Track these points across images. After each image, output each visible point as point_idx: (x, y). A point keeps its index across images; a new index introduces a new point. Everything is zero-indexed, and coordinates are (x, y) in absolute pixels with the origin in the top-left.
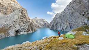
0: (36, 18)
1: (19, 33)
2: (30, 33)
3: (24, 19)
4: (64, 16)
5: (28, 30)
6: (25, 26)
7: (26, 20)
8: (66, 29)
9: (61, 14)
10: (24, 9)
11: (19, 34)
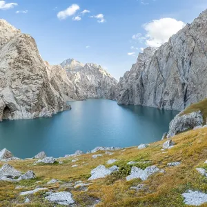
0: (69, 61)
1: (13, 115)
2: (44, 117)
3: (24, 67)
4: (168, 58)
5: (39, 107)
6: (27, 91)
7: (31, 71)
8: (172, 102)
9: (160, 50)
10: (26, 37)
11: (10, 118)
